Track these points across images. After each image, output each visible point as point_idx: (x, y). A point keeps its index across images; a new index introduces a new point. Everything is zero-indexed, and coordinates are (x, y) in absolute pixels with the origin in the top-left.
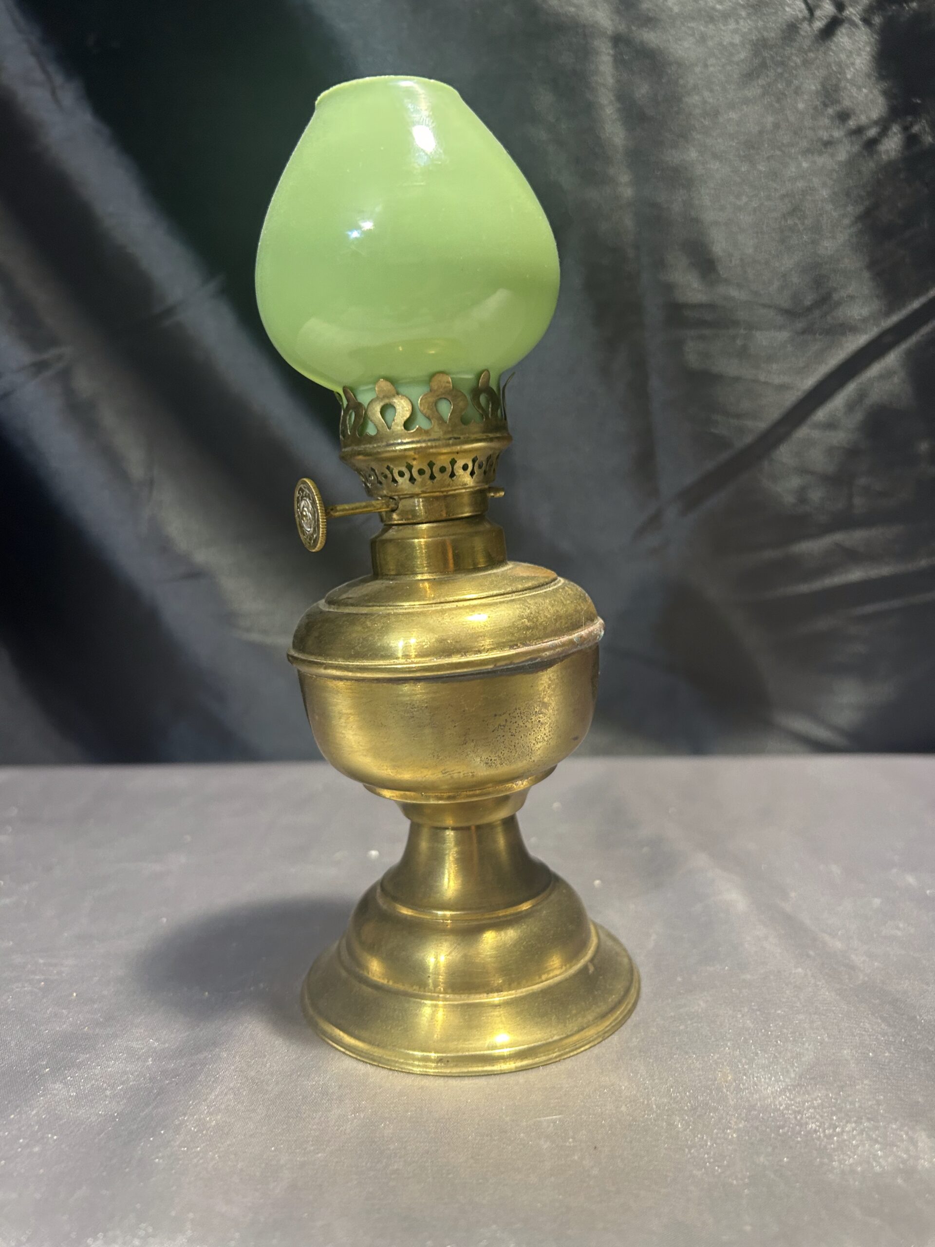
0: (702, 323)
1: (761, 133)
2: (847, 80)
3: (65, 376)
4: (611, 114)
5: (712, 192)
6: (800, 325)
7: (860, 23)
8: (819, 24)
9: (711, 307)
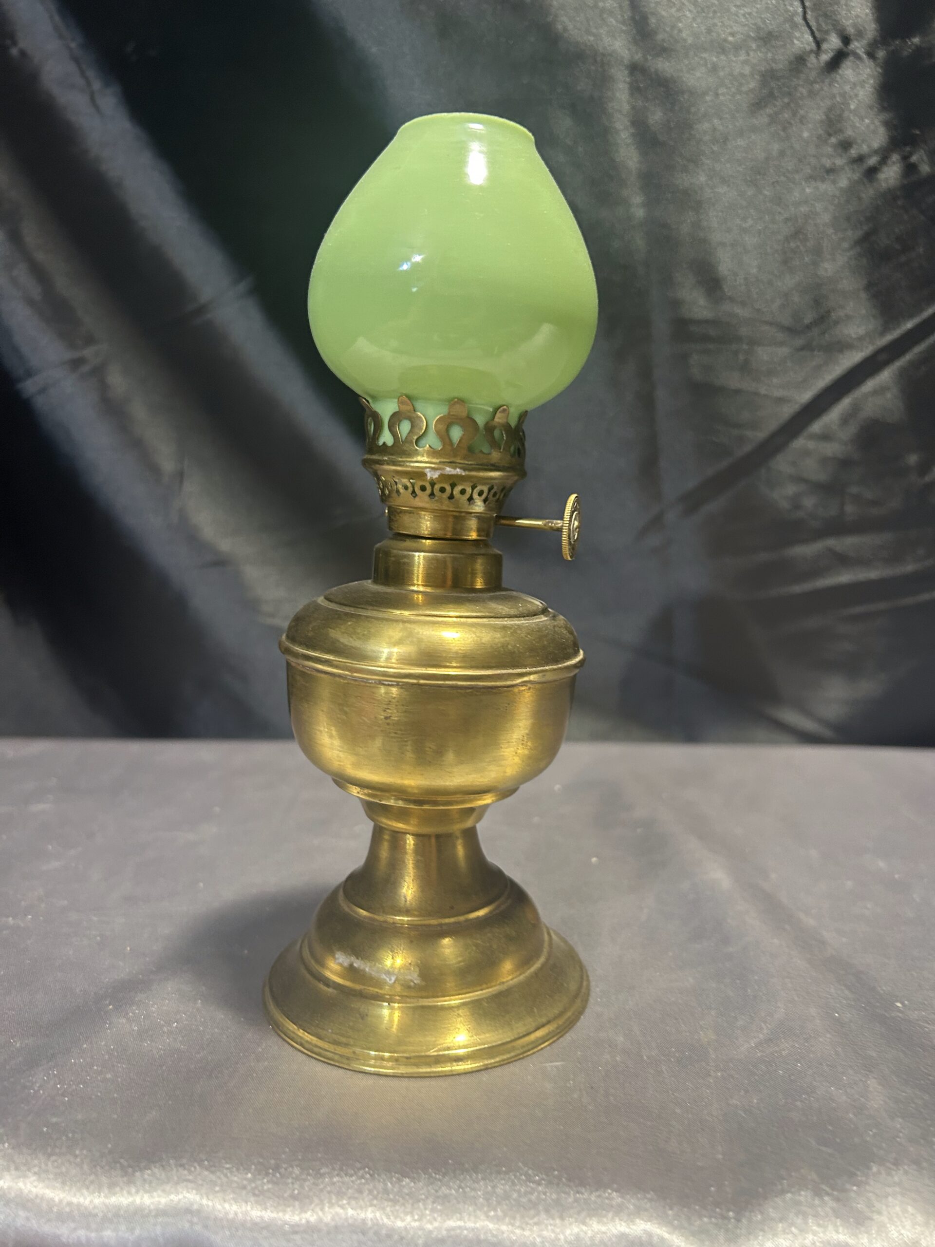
0: (706, 338)
1: (767, 159)
2: (851, 111)
4: (626, 138)
5: (720, 214)
6: (799, 342)
7: (865, 56)
8: (825, 57)
9: (716, 323)
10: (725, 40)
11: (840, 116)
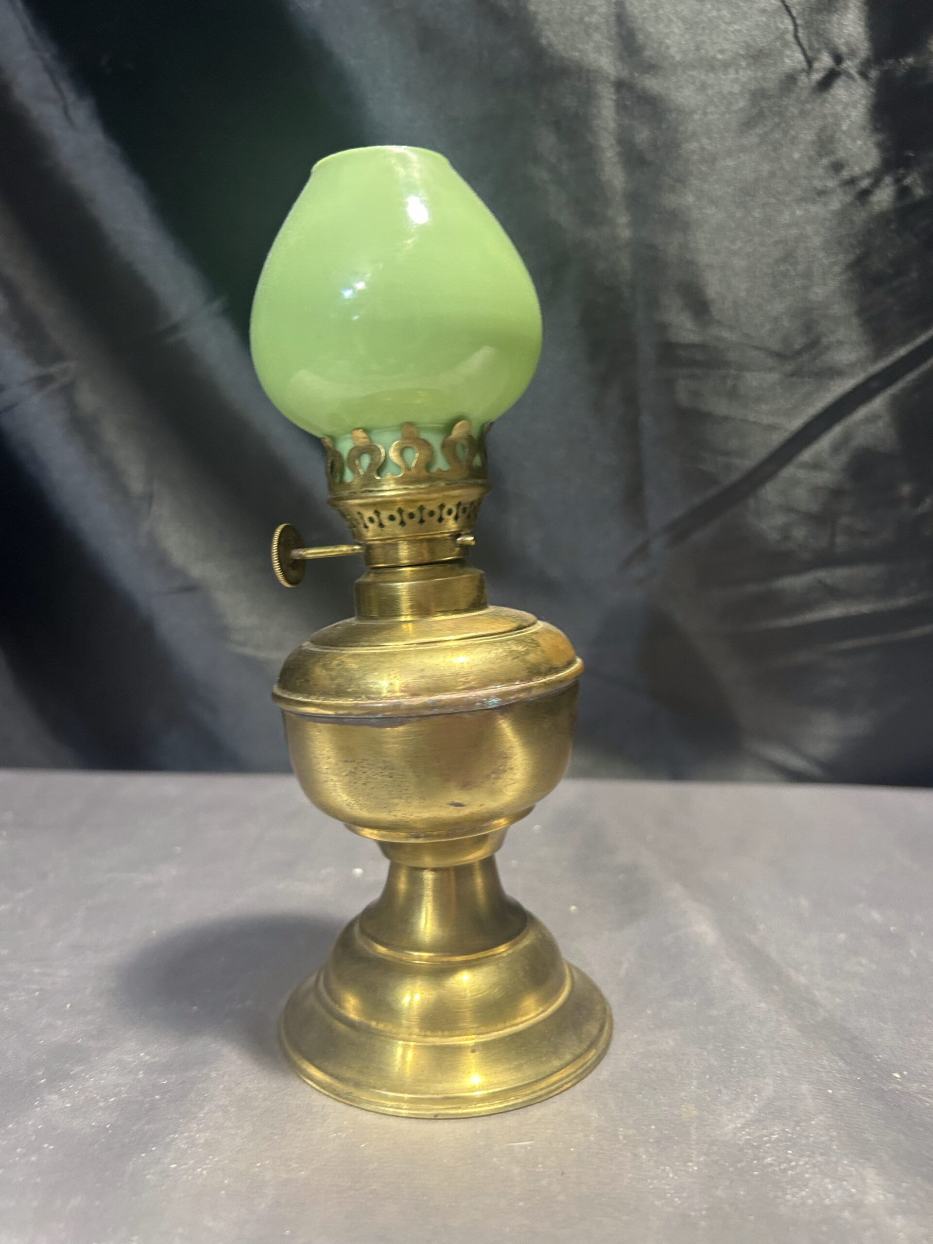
0: (693, 363)
1: (757, 180)
2: (842, 132)
4: (611, 157)
5: (708, 235)
6: (789, 367)
7: (857, 76)
8: (817, 76)
9: (703, 347)
10: (714, 58)
11: (832, 137)
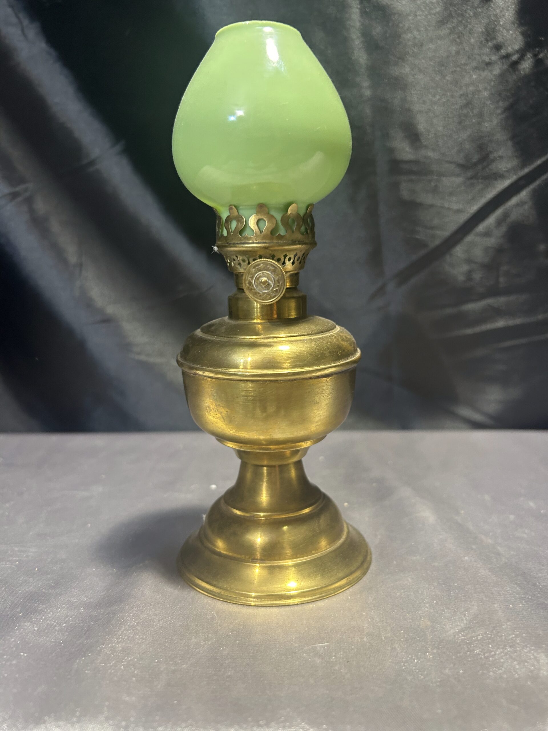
0: (411, 172)
1: (448, 57)
2: (501, 26)
3: (29, 201)
4: (358, 44)
5: (419, 92)
6: (469, 174)
9: (416, 162)
11: (494, 29)
